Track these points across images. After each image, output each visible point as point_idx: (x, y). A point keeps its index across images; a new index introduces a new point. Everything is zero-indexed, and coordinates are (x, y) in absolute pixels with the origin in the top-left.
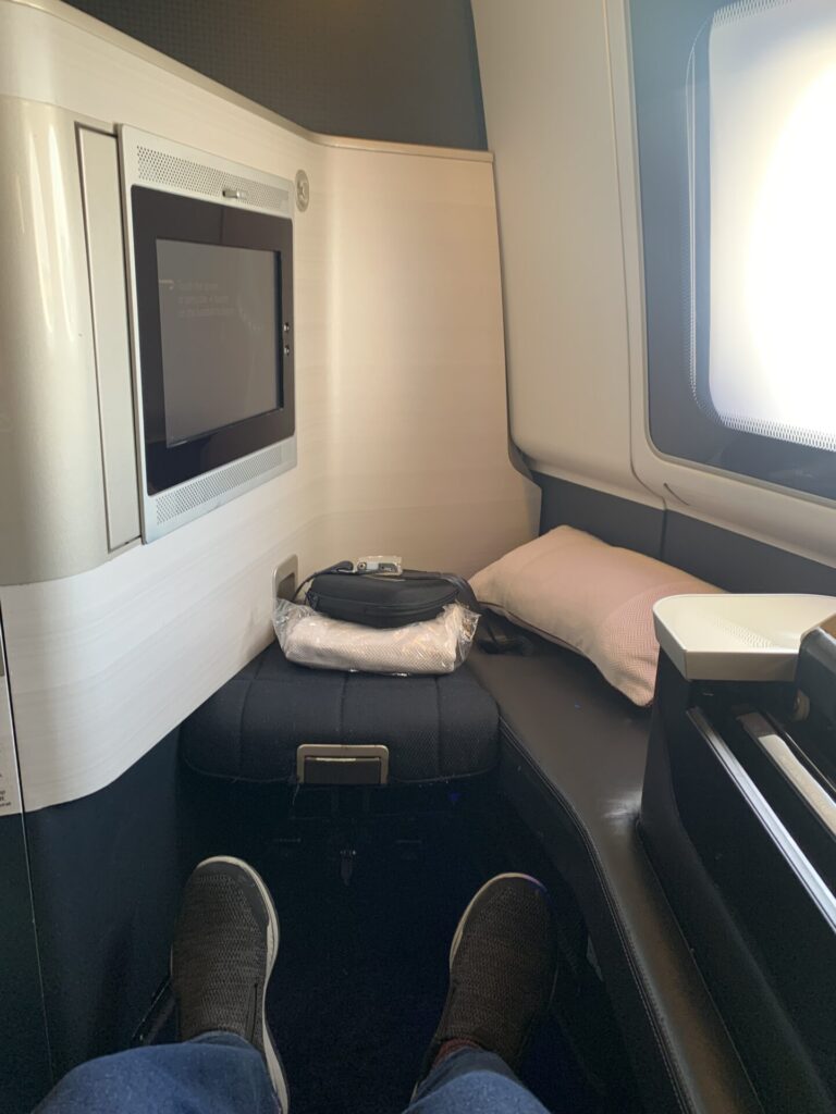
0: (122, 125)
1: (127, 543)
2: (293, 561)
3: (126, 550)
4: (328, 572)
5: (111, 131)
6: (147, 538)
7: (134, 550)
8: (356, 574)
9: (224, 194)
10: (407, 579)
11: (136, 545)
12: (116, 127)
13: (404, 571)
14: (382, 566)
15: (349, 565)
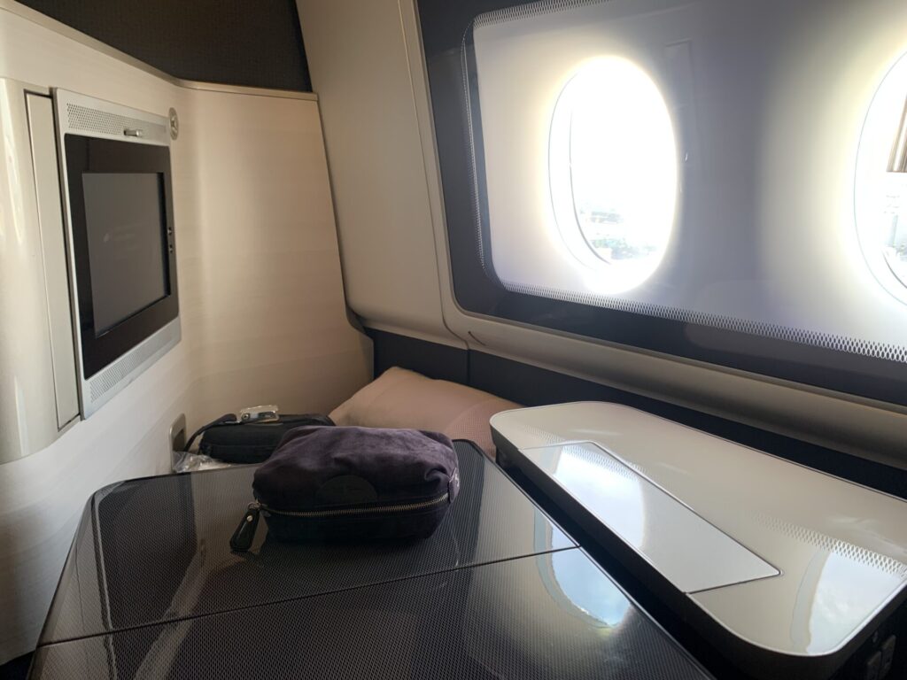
0: (56, 88)
1: (70, 421)
2: (182, 419)
3: (71, 427)
4: (215, 425)
5: (47, 93)
6: (85, 415)
7: (75, 426)
8: (241, 423)
9: (125, 133)
10: (284, 422)
11: (76, 422)
12: (51, 90)
13: (280, 416)
14: (262, 415)
15: (232, 417)
